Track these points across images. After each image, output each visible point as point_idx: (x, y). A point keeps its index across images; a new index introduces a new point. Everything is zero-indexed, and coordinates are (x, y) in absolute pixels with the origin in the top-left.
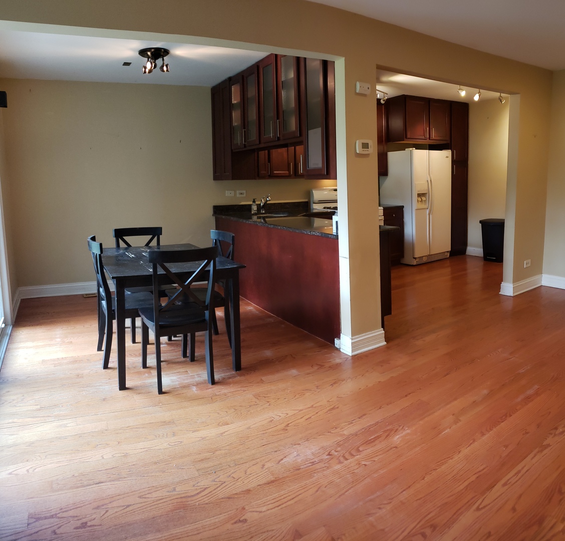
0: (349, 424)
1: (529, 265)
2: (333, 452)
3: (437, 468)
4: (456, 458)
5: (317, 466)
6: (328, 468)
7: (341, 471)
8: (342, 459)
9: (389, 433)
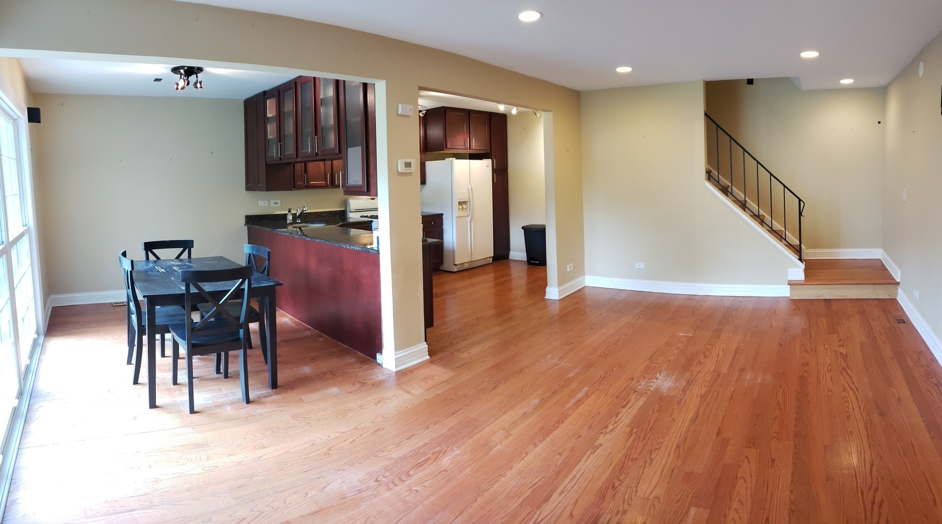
0: (397, 446)
1: (572, 269)
2: (380, 478)
3: (489, 488)
4: (509, 474)
5: (364, 494)
6: (376, 496)
7: (391, 498)
8: (391, 485)
9: (437, 456)
